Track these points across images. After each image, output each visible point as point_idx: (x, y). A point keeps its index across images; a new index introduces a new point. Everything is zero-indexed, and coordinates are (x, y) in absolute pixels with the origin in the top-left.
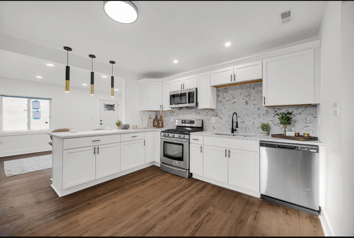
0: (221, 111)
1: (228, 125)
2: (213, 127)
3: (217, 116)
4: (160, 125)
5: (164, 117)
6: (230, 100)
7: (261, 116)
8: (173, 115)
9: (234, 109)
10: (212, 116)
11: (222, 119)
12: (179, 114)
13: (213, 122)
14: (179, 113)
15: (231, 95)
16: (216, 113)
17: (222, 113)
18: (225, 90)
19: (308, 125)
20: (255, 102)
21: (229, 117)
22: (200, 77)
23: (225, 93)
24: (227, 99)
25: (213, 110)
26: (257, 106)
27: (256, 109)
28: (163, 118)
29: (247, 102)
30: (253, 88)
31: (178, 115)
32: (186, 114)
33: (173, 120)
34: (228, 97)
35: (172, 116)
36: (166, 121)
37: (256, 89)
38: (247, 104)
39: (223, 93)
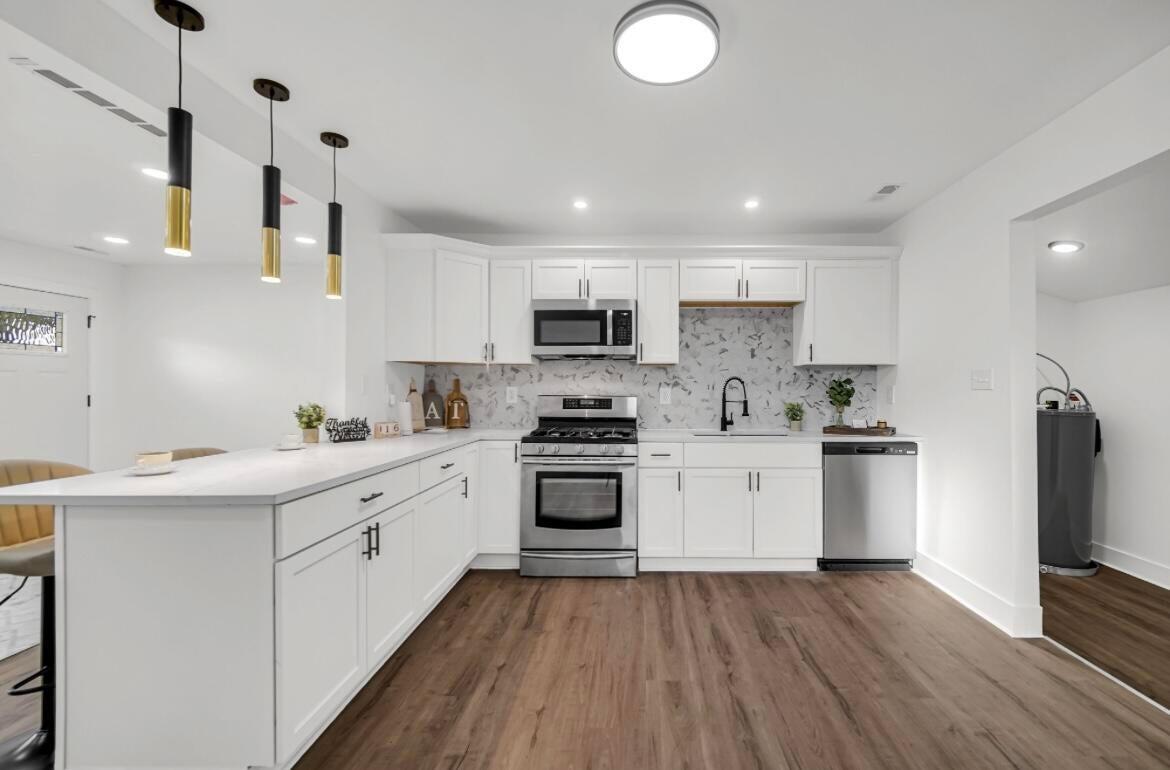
0: (688, 371)
1: (708, 409)
2: (665, 416)
3: (676, 384)
4: (456, 416)
5: (469, 388)
6: (713, 343)
7: (783, 386)
8: (514, 379)
9: (723, 367)
10: (663, 384)
11: (690, 393)
12: (543, 378)
13: (664, 403)
14: (541, 375)
15: (716, 329)
16: (674, 377)
17: (691, 378)
18: (700, 314)
19: (864, 405)
20: (771, 353)
21: (711, 387)
22: (646, 267)
23: (698, 324)
24: (704, 339)
25: (665, 369)
26: (776, 363)
27: (774, 369)
28: (464, 391)
29: (753, 351)
30: (768, 320)
31: (540, 380)
32: (571, 378)
33: (516, 398)
34: (708, 334)
35: (509, 384)
36: (481, 401)
37: (774, 321)
38: (753, 356)
39: (694, 323)
